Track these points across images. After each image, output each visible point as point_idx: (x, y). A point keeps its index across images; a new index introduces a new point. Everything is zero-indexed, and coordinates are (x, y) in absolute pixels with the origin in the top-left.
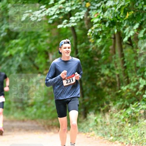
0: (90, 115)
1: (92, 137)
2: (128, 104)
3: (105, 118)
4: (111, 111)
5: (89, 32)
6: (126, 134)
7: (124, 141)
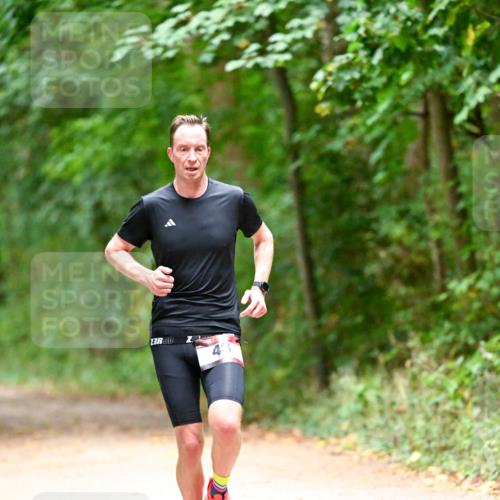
0: (340, 376)
1: (348, 452)
2: (471, 341)
3: (394, 388)
4: (412, 365)
5: (317, 80)
6: (466, 443)
7: (459, 466)
